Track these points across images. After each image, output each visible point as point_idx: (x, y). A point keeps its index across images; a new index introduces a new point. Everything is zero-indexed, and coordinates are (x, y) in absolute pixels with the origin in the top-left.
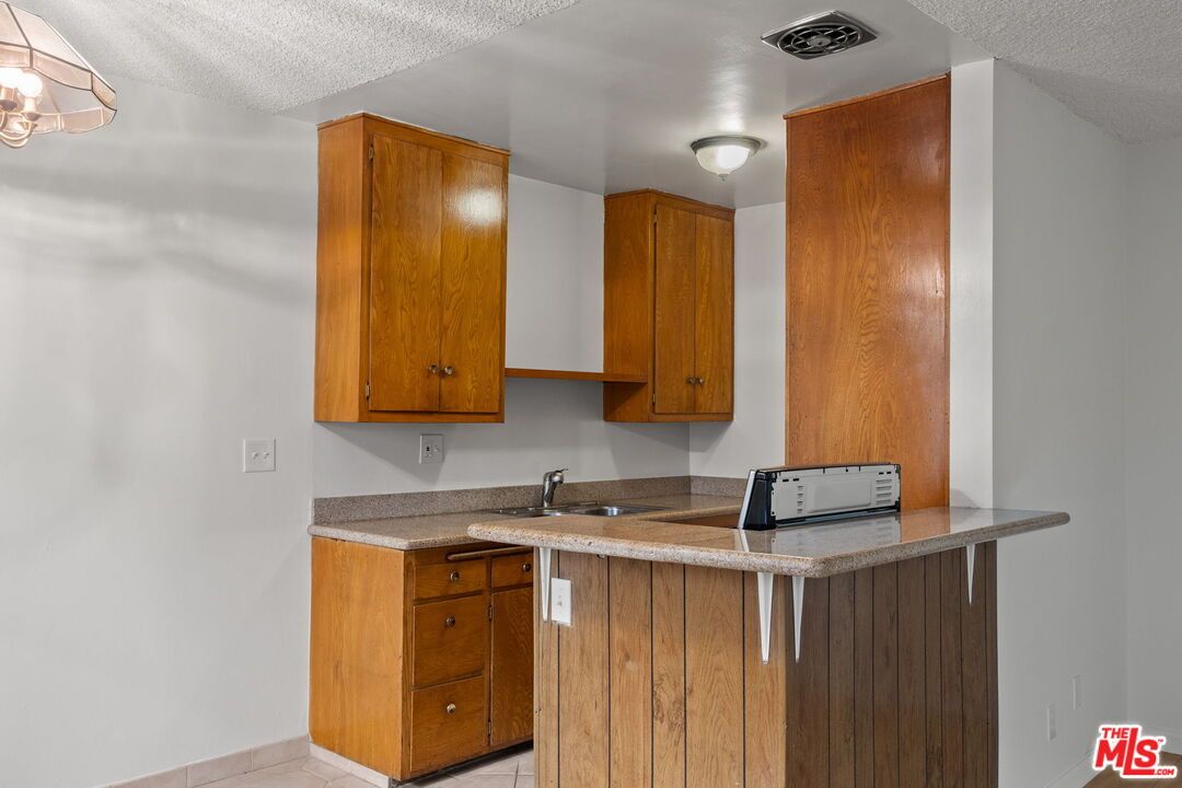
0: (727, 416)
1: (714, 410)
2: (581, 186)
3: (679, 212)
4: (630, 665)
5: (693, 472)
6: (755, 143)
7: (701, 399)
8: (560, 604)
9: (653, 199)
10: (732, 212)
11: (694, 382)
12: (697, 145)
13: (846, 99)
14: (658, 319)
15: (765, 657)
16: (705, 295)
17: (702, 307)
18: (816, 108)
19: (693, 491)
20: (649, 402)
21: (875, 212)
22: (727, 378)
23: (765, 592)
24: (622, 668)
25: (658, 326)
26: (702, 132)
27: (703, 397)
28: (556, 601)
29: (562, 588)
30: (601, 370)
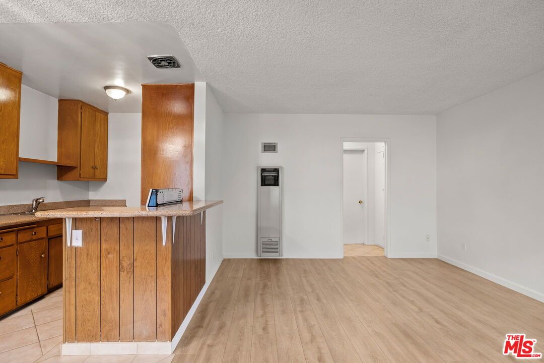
0: (105, 179)
1: (101, 177)
2: (48, 93)
3: (90, 110)
4: (110, 256)
5: (90, 198)
6: (128, 91)
7: (97, 173)
8: (77, 239)
9: (81, 104)
10: (108, 113)
11: (94, 168)
12: (106, 88)
13: (163, 84)
14: (82, 145)
15: (164, 243)
16: (98, 139)
17: (97, 144)
18: (153, 84)
19: (91, 204)
20: (78, 173)
21: (171, 118)
22: (105, 167)
23: (164, 223)
24: (106, 257)
25: (82, 148)
26: (108, 83)
27: (97, 172)
28: (74, 238)
29: (78, 234)
30: (56, 161)
